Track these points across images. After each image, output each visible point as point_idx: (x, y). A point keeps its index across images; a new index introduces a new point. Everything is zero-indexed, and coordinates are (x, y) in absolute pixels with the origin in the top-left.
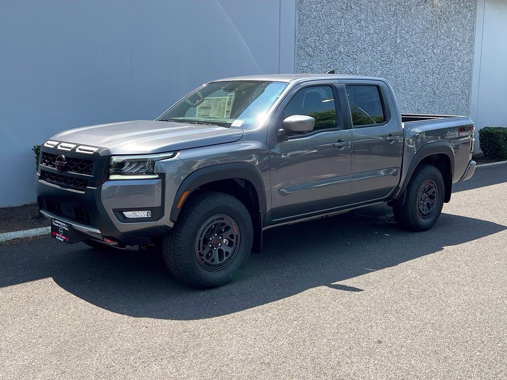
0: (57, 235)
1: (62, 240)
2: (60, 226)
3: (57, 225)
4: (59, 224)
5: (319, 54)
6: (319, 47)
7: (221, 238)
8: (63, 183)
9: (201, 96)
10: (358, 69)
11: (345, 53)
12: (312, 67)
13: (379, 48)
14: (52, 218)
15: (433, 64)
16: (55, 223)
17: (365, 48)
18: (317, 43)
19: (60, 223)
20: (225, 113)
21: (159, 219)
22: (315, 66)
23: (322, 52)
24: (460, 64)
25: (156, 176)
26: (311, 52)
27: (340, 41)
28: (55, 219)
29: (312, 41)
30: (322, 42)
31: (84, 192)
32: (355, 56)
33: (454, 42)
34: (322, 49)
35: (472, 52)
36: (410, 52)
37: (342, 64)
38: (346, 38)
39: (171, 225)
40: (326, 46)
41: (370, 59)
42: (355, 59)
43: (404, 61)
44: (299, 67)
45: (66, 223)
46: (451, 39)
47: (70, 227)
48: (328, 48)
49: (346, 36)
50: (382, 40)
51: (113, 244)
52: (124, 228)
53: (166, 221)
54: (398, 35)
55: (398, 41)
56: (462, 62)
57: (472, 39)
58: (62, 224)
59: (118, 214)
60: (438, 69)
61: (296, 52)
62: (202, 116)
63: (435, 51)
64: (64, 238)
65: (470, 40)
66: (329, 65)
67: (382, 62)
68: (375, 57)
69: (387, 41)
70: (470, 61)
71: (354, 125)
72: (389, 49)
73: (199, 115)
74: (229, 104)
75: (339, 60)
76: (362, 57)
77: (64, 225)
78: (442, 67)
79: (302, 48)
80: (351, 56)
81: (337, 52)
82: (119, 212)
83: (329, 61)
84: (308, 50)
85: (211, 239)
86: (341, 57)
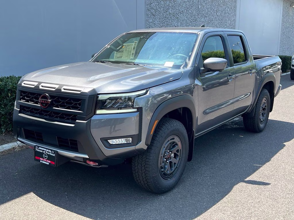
0: (41, 159)
1: (48, 164)
2: (44, 152)
3: (42, 151)
4: (43, 151)
5: (158, 14)
6: (159, 10)
7: (171, 153)
8: (48, 117)
9: (121, 43)
10: (179, 24)
11: (172, 14)
12: (154, 22)
13: (190, 11)
14: (35, 146)
15: (216, 22)
16: (39, 149)
17: (183, 11)
18: (157, 7)
19: (45, 150)
20: (131, 55)
21: (137, 144)
22: (156, 22)
23: (160, 13)
24: (229, 22)
25: (136, 110)
26: (154, 13)
27: (170, 6)
28: (39, 147)
29: (155, 5)
30: (160, 6)
31: (73, 125)
32: (177, 16)
33: (227, 9)
34: (160, 11)
35: (235, 15)
36: (205, 14)
37: (171, 21)
38: (173, 4)
39: (145, 147)
40: (162, 9)
41: (186, 18)
42: (177, 18)
43: (202, 20)
44: (148, 22)
45: (51, 150)
46: (225, 6)
47: (56, 153)
48: (163, 10)
49: (172, 3)
50: (192, 6)
51: (94, 165)
52: (109, 152)
53: (142, 145)
54: (199, 3)
55: (200, 7)
56: (231, 21)
57: (235, 7)
58: (47, 150)
59: (105, 142)
60: (219, 25)
61: (146, 12)
62: (118, 57)
63: (218, 13)
64: (50, 162)
65: (234, 7)
66: (164, 21)
67: (191, 20)
68: (188, 17)
69: (194, 7)
70: (234, 20)
71: (234, 63)
72: (195, 12)
73: (116, 57)
74: (134, 48)
75: (169, 18)
76: (181, 17)
77: (50, 151)
78: (221, 24)
79: (149, 10)
80: (176, 16)
81: (168, 13)
82: (105, 140)
83: (164, 19)
84: (152, 11)
85: (166, 155)
86: (170, 17)
